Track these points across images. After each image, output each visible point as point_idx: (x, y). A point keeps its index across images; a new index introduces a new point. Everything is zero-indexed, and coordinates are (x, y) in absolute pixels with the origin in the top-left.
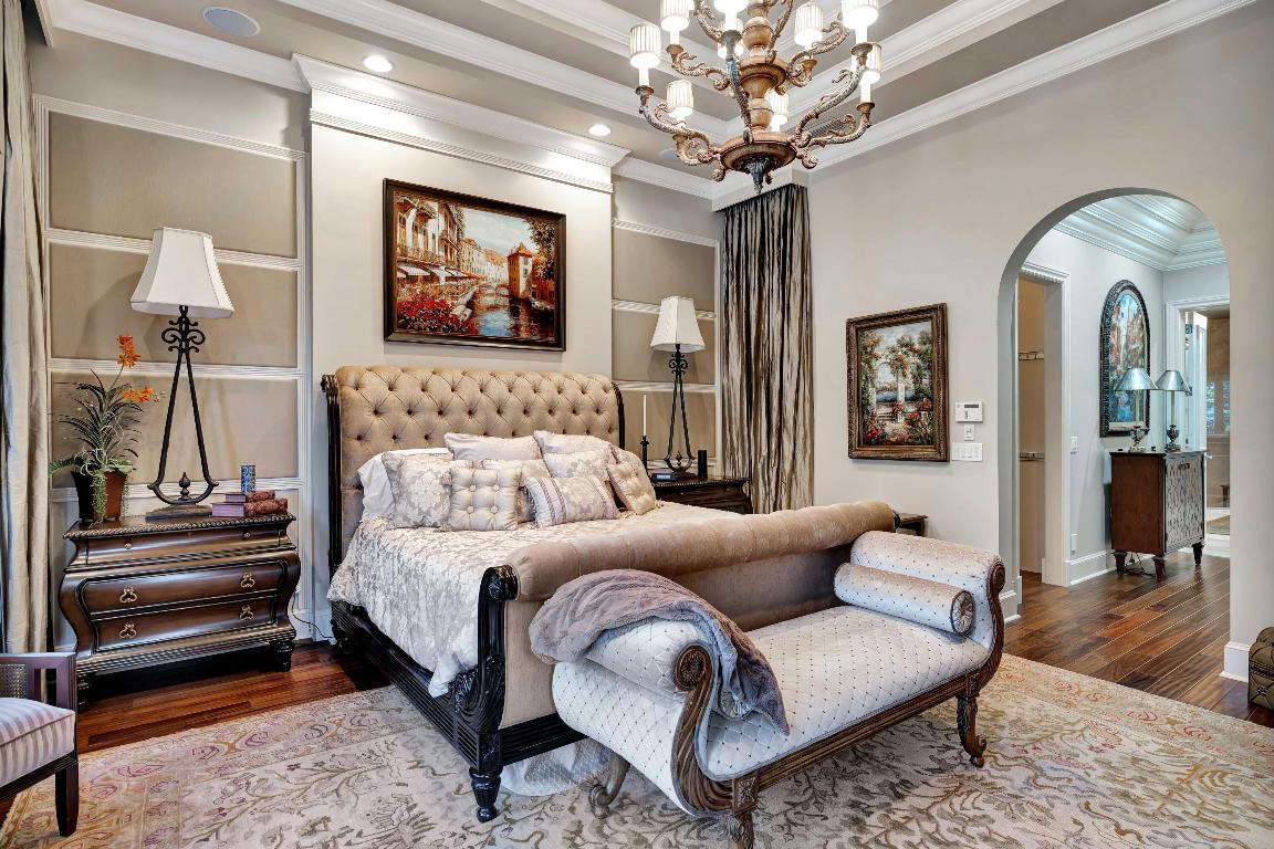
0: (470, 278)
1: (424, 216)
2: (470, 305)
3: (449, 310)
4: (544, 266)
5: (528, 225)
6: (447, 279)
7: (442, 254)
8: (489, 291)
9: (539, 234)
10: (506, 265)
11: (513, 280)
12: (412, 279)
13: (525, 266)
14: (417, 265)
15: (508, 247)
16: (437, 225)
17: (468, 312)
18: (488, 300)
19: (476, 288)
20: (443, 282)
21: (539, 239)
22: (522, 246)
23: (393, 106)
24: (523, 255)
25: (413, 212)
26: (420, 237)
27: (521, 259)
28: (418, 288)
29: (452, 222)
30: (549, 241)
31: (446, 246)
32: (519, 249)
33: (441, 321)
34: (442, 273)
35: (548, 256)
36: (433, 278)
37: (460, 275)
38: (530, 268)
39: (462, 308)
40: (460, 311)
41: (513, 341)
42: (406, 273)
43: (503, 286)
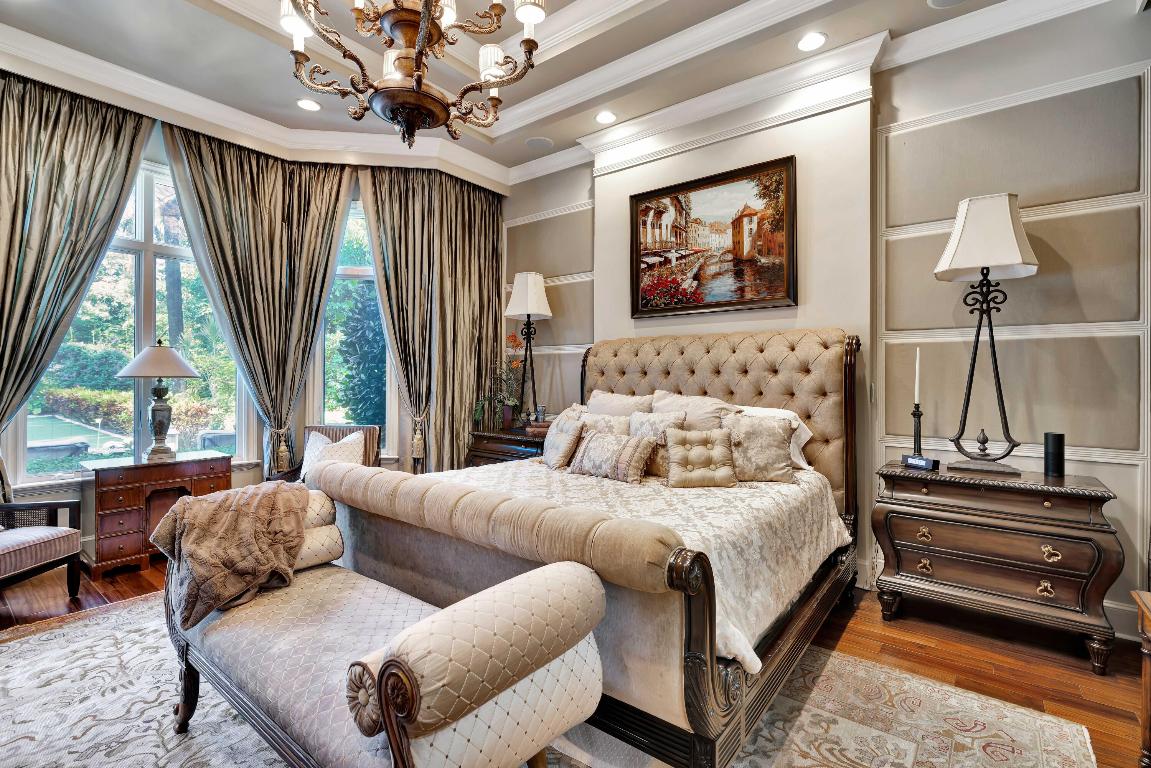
0: (696, 253)
1: (659, 214)
2: (696, 277)
3: (679, 285)
4: (770, 220)
5: (753, 184)
6: (677, 259)
7: (673, 239)
8: (714, 260)
9: (766, 187)
10: (730, 231)
11: (737, 243)
12: (651, 267)
13: (749, 227)
14: (655, 254)
15: (732, 213)
16: (669, 217)
17: (695, 283)
18: (712, 269)
19: (702, 260)
20: (674, 262)
21: (765, 193)
22: (746, 207)
23: (638, 137)
24: (746, 216)
25: (652, 213)
26: (657, 231)
27: (746, 220)
28: (656, 273)
29: (681, 209)
30: (777, 190)
31: (676, 232)
32: (744, 210)
33: (672, 296)
34: (673, 255)
35: (776, 208)
36: (667, 261)
37: (688, 252)
38: (754, 226)
39: (689, 281)
40: (688, 284)
41: (739, 303)
42: (647, 263)
43: (729, 252)
